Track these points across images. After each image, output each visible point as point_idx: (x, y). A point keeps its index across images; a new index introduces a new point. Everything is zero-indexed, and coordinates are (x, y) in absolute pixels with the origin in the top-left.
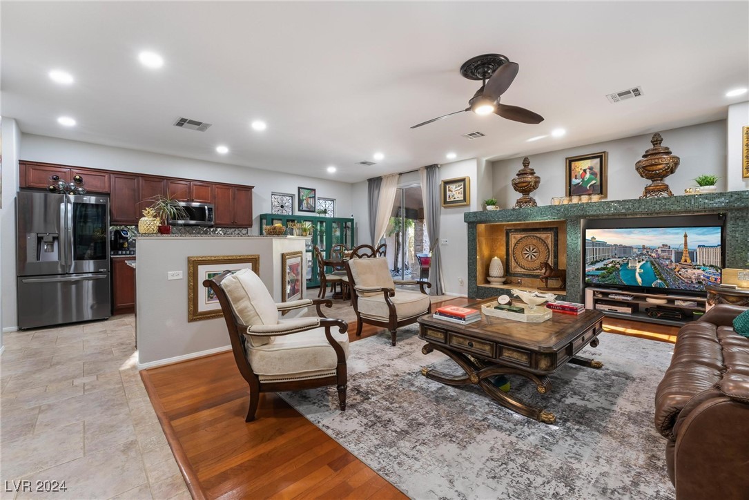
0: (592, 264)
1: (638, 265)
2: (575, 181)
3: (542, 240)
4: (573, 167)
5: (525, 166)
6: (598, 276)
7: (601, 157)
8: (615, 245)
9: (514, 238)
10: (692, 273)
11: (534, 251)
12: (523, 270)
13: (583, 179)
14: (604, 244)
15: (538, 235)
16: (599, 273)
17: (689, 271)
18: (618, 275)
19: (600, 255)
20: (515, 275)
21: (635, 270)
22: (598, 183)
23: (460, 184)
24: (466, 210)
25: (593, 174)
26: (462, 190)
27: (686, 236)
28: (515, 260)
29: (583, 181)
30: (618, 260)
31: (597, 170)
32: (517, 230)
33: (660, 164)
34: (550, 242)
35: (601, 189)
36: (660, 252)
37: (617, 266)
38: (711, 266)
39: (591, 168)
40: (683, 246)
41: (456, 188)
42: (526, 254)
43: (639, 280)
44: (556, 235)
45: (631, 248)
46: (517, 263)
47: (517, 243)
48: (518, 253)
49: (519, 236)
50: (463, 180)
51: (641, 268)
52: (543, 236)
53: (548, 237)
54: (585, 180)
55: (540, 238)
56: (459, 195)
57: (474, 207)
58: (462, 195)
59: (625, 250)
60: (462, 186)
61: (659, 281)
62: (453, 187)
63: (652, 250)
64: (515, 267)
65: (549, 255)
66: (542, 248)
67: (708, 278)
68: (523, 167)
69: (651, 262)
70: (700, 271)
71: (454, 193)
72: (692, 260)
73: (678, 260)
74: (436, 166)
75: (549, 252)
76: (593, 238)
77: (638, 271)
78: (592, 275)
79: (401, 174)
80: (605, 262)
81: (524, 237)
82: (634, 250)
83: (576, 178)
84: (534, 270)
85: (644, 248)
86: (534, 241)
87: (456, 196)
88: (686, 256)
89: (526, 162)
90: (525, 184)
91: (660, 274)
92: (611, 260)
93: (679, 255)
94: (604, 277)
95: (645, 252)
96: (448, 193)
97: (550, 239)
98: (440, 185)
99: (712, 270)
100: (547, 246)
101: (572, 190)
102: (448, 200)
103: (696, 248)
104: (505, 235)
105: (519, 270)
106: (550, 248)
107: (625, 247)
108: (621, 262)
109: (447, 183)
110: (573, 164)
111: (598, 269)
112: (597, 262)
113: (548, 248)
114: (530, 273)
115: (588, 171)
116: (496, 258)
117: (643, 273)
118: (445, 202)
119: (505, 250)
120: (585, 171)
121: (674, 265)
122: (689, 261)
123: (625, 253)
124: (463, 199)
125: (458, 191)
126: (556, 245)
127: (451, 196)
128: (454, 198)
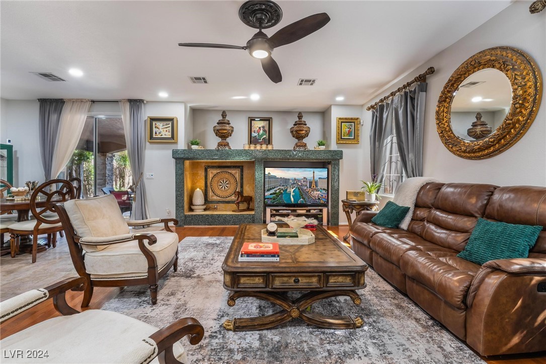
0: (268, 190)
1: (292, 190)
2: (254, 134)
3: (233, 175)
4: (253, 125)
5: (223, 117)
6: (271, 199)
7: (269, 120)
8: (281, 178)
9: (212, 173)
10: (316, 194)
11: (227, 183)
12: (218, 198)
13: (259, 134)
14: (274, 177)
15: (230, 171)
16: (272, 196)
17: (315, 192)
18: (282, 197)
19: (273, 185)
20: (212, 202)
21: (291, 193)
22: (267, 138)
23: (168, 123)
24: (174, 147)
25: (264, 131)
26: (170, 128)
27: (314, 173)
28: (212, 190)
29: (258, 135)
30: (282, 187)
31: (267, 129)
32: (213, 167)
33: (302, 131)
34: (238, 176)
35: (269, 141)
36: (302, 182)
37: (282, 191)
38: (324, 189)
39: (263, 127)
40: (312, 178)
41: (163, 126)
42: (221, 185)
43: (292, 199)
44: (242, 171)
45: (289, 179)
46: (214, 193)
47: (213, 177)
48: (215, 185)
49: (215, 171)
50: (171, 120)
51: (293, 192)
52: (233, 171)
53: (236, 173)
54: (260, 134)
55: (231, 173)
56: (167, 133)
57: (182, 145)
58: (170, 133)
59: (286, 181)
60: (170, 125)
61: (302, 199)
62: (160, 125)
63: (299, 180)
64: (212, 196)
65: (237, 186)
66: (232, 181)
67: (322, 196)
68: (221, 118)
69: (298, 188)
70: (319, 192)
71: (162, 130)
72: (316, 186)
73: (310, 187)
74: (141, 101)
75: (237, 183)
76: (269, 173)
77: (292, 194)
78: (268, 199)
79: (93, 102)
80: (275, 189)
81: (219, 173)
82: (291, 181)
83: (254, 132)
84: (227, 197)
85: (295, 179)
86: (227, 176)
87: (163, 133)
88: (314, 183)
89: (224, 114)
90: (225, 131)
91: (302, 196)
92: (278, 188)
93: (311, 183)
94: (274, 199)
95: (295, 182)
96: (154, 130)
97: (238, 174)
98: (145, 121)
99: (324, 192)
100: (236, 179)
101: (252, 140)
102: (154, 136)
103: (318, 179)
104: (204, 171)
105: (215, 198)
106: (238, 180)
107: (286, 179)
108: (284, 189)
109: (153, 120)
110: (253, 122)
111: (271, 194)
112: (271, 189)
113: (236, 181)
114: (224, 199)
115: (262, 128)
116: (198, 189)
117: (295, 195)
118: (151, 137)
119: (204, 183)
120: (260, 128)
121: (308, 189)
122: (315, 187)
123: (286, 183)
124: (170, 137)
125: (165, 129)
126: (242, 179)
127: (158, 133)
128: (160, 135)
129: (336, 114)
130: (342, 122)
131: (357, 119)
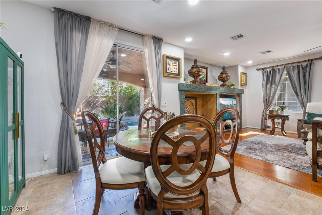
3: (192, 103)
5: (195, 63)
7: (206, 69)
11: (189, 108)
14: (222, 104)
15: (190, 100)
18: (224, 115)
22: (205, 79)
23: (175, 62)
24: (178, 81)
26: (177, 66)
27: (232, 101)
29: (202, 77)
31: (206, 74)
35: (206, 81)
36: (229, 107)
40: (232, 104)
41: (173, 64)
44: (196, 101)
50: (178, 60)
52: (192, 101)
56: (175, 70)
57: (183, 80)
58: (177, 71)
60: (177, 64)
61: (229, 116)
62: (171, 62)
65: (194, 110)
66: (192, 107)
71: (172, 67)
74: (161, 40)
75: (194, 108)
81: (186, 101)
82: (226, 106)
86: (189, 104)
87: (173, 70)
88: (232, 107)
96: (168, 66)
97: (194, 102)
100: (193, 105)
118: (166, 72)
120: (203, 73)
124: (177, 73)
125: (174, 67)
126: (196, 105)
127: (169, 69)
128: (171, 71)
129: (240, 70)
130: (242, 74)
131: (246, 73)
